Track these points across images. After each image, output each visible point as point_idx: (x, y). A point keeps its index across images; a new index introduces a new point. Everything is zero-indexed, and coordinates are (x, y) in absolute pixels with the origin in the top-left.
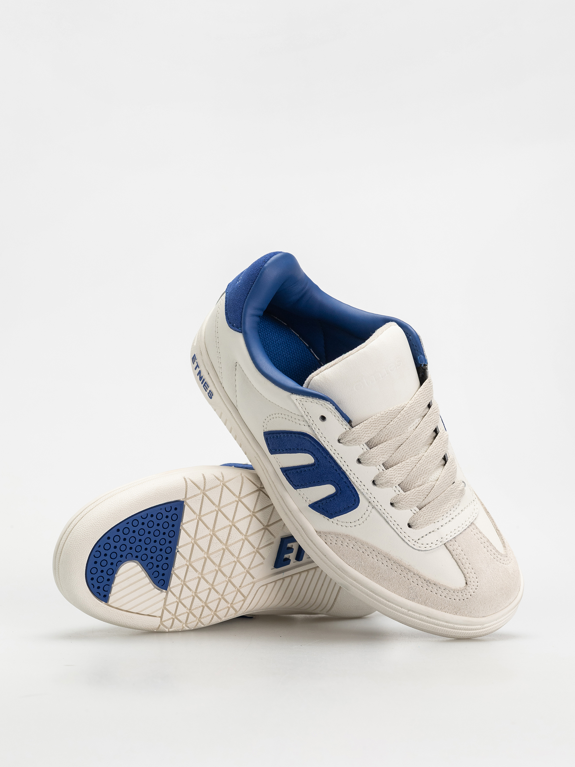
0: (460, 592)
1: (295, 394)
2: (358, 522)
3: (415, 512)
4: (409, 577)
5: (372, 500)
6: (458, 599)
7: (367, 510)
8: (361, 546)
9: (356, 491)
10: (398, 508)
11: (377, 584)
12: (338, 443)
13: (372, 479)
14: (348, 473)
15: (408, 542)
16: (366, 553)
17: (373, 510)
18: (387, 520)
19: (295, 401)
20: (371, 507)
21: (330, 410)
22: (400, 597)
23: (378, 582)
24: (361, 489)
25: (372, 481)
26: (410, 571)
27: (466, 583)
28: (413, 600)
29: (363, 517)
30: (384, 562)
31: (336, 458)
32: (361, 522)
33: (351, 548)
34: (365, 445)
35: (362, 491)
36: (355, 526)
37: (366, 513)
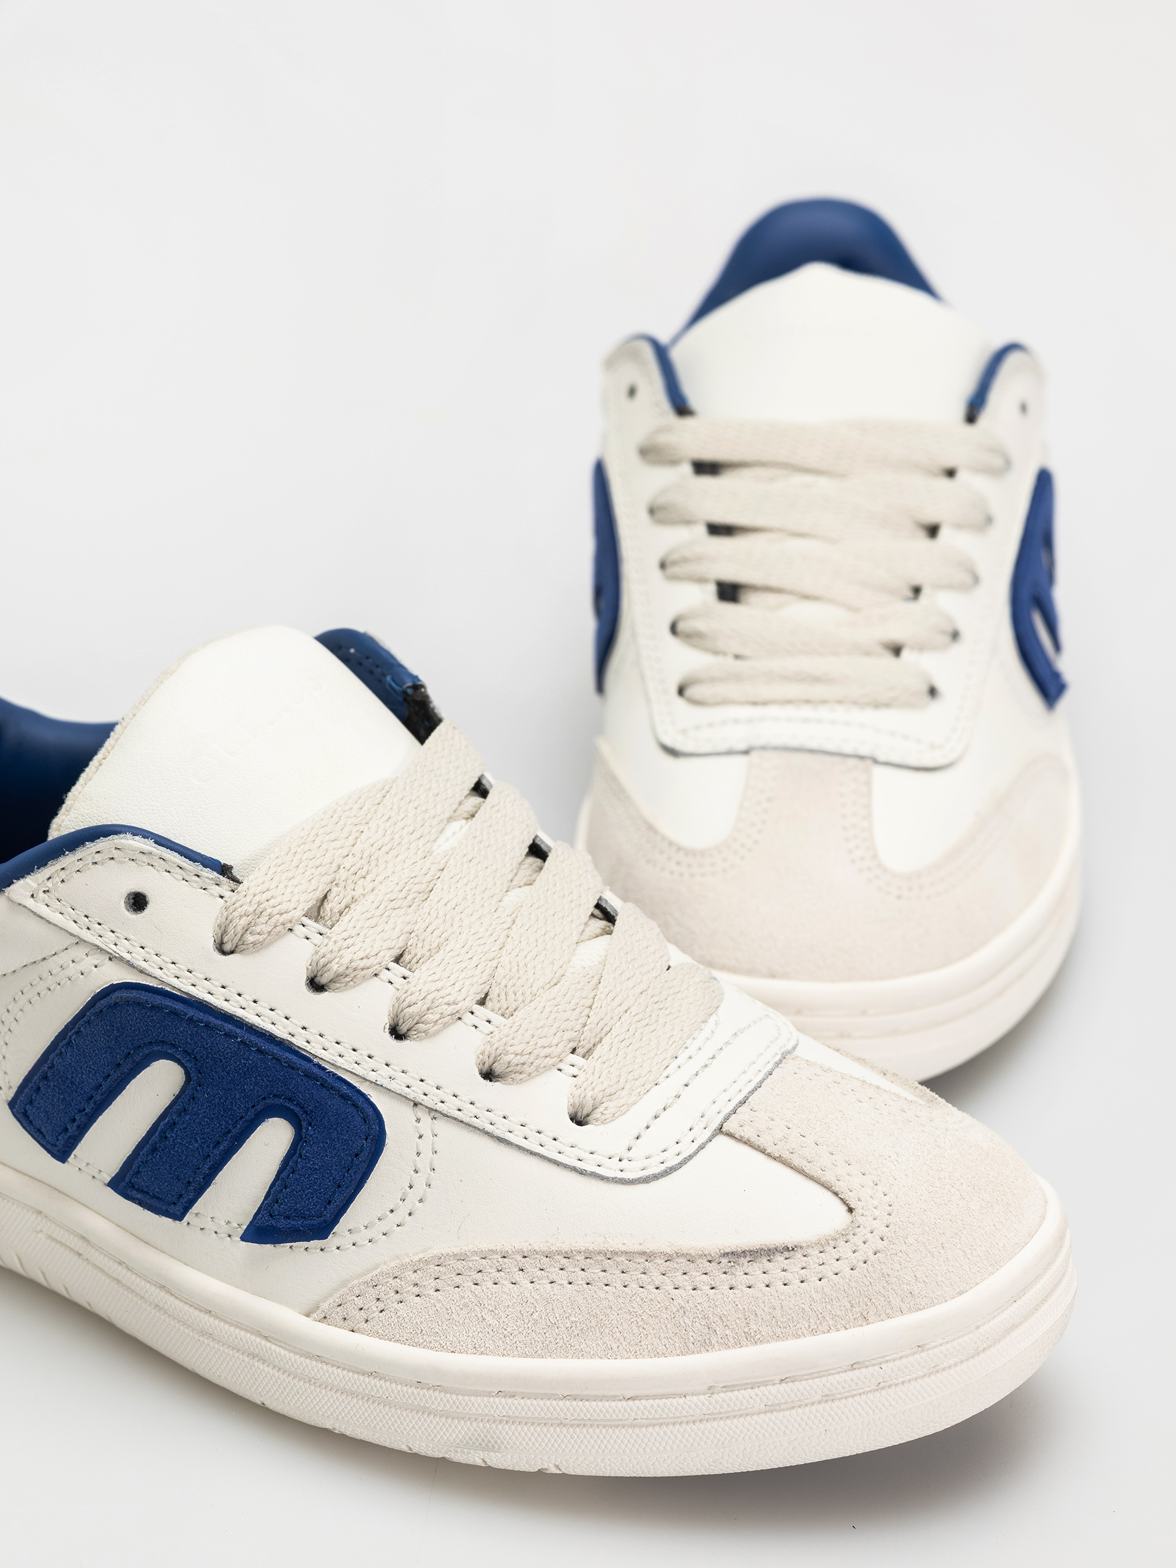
0: (843, 1243)
1: (18, 879)
2: (413, 1196)
3: (574, 1071)
4: (658, 1279)
5: (415, 1093)
6: (848, 1269)
7: (420, 1137)
8: (459, 1265)
9: (354, 1087)
10: (513, 1076)
11: (568, 1360)
12: (223, 957)
13: (385, 1021)
14: (299, 1042)
15: (599, 1171)
16: (486, 1278)
17: (441, 1125)
18: (498, 1133)
19: (30, 903)
20: (426, 1118)
21: (144, 858)
22: (662, 1360)
23: (568, 1351)
24: (366, 1072)
25: (387, 1030)
26: (649, 1256)
27: (851, 1210)
28: (706, 1345)
29: (420, 1166)
30: (554, 1273)
31: (239, 1013)
32: (420, 1188)
33: (432, 1292)
34: (305, 920)
35: (372, 1076)
36: (410, 1214)
37: (421, 1149)
